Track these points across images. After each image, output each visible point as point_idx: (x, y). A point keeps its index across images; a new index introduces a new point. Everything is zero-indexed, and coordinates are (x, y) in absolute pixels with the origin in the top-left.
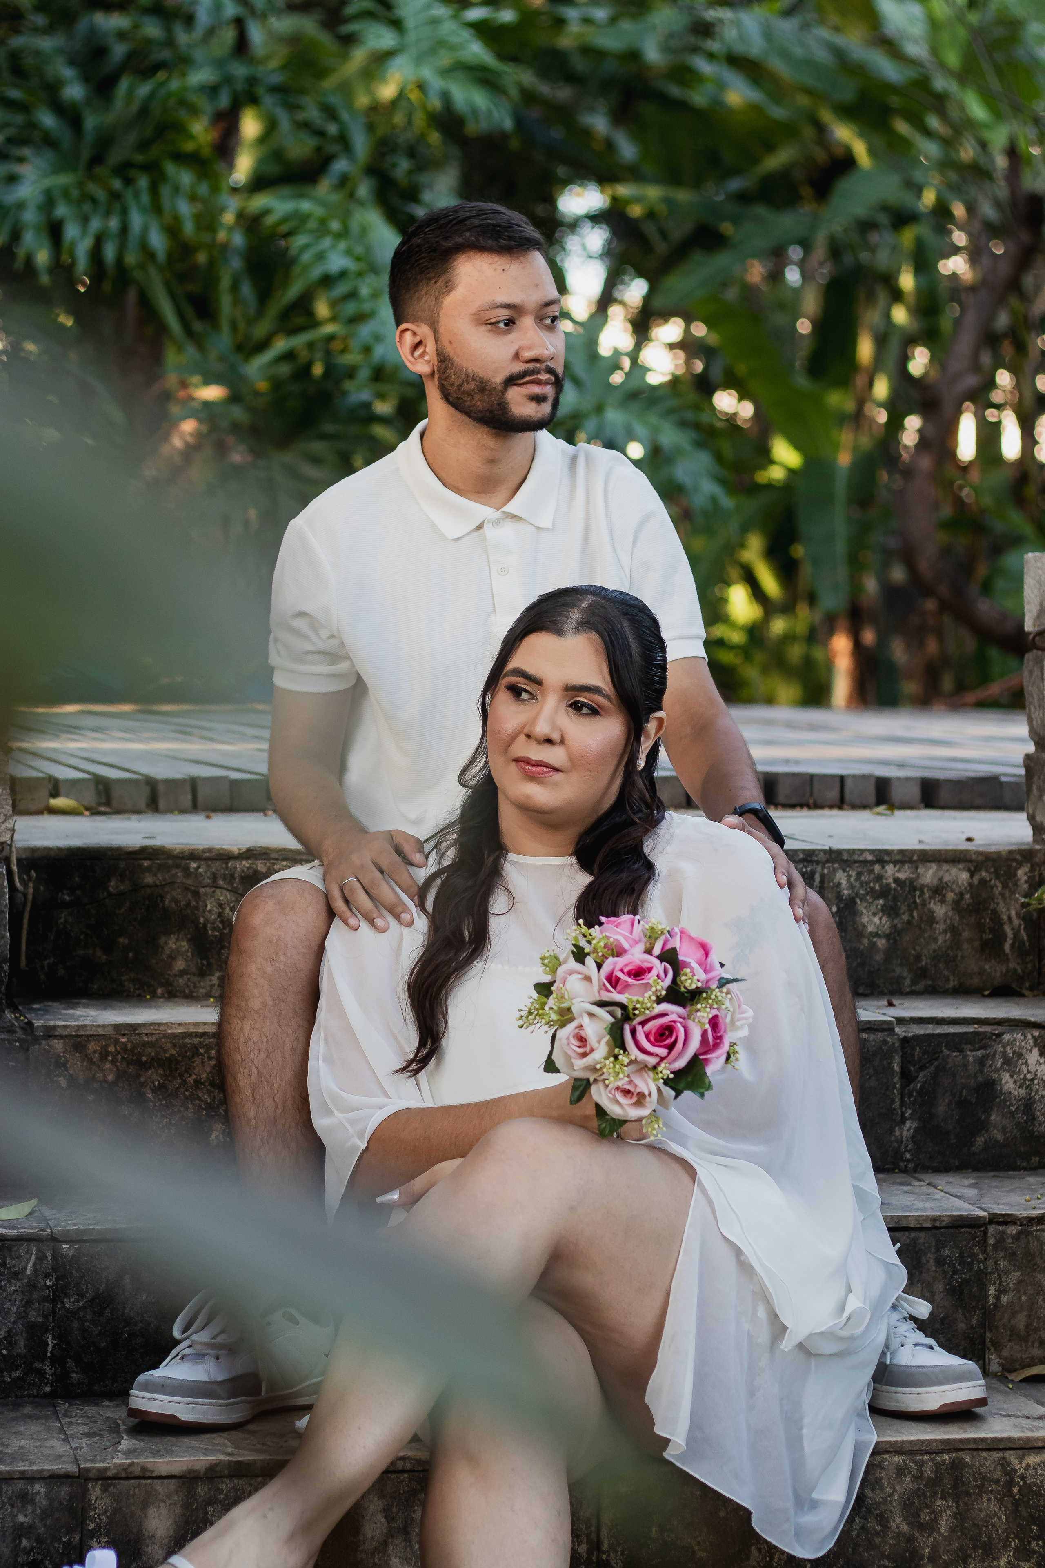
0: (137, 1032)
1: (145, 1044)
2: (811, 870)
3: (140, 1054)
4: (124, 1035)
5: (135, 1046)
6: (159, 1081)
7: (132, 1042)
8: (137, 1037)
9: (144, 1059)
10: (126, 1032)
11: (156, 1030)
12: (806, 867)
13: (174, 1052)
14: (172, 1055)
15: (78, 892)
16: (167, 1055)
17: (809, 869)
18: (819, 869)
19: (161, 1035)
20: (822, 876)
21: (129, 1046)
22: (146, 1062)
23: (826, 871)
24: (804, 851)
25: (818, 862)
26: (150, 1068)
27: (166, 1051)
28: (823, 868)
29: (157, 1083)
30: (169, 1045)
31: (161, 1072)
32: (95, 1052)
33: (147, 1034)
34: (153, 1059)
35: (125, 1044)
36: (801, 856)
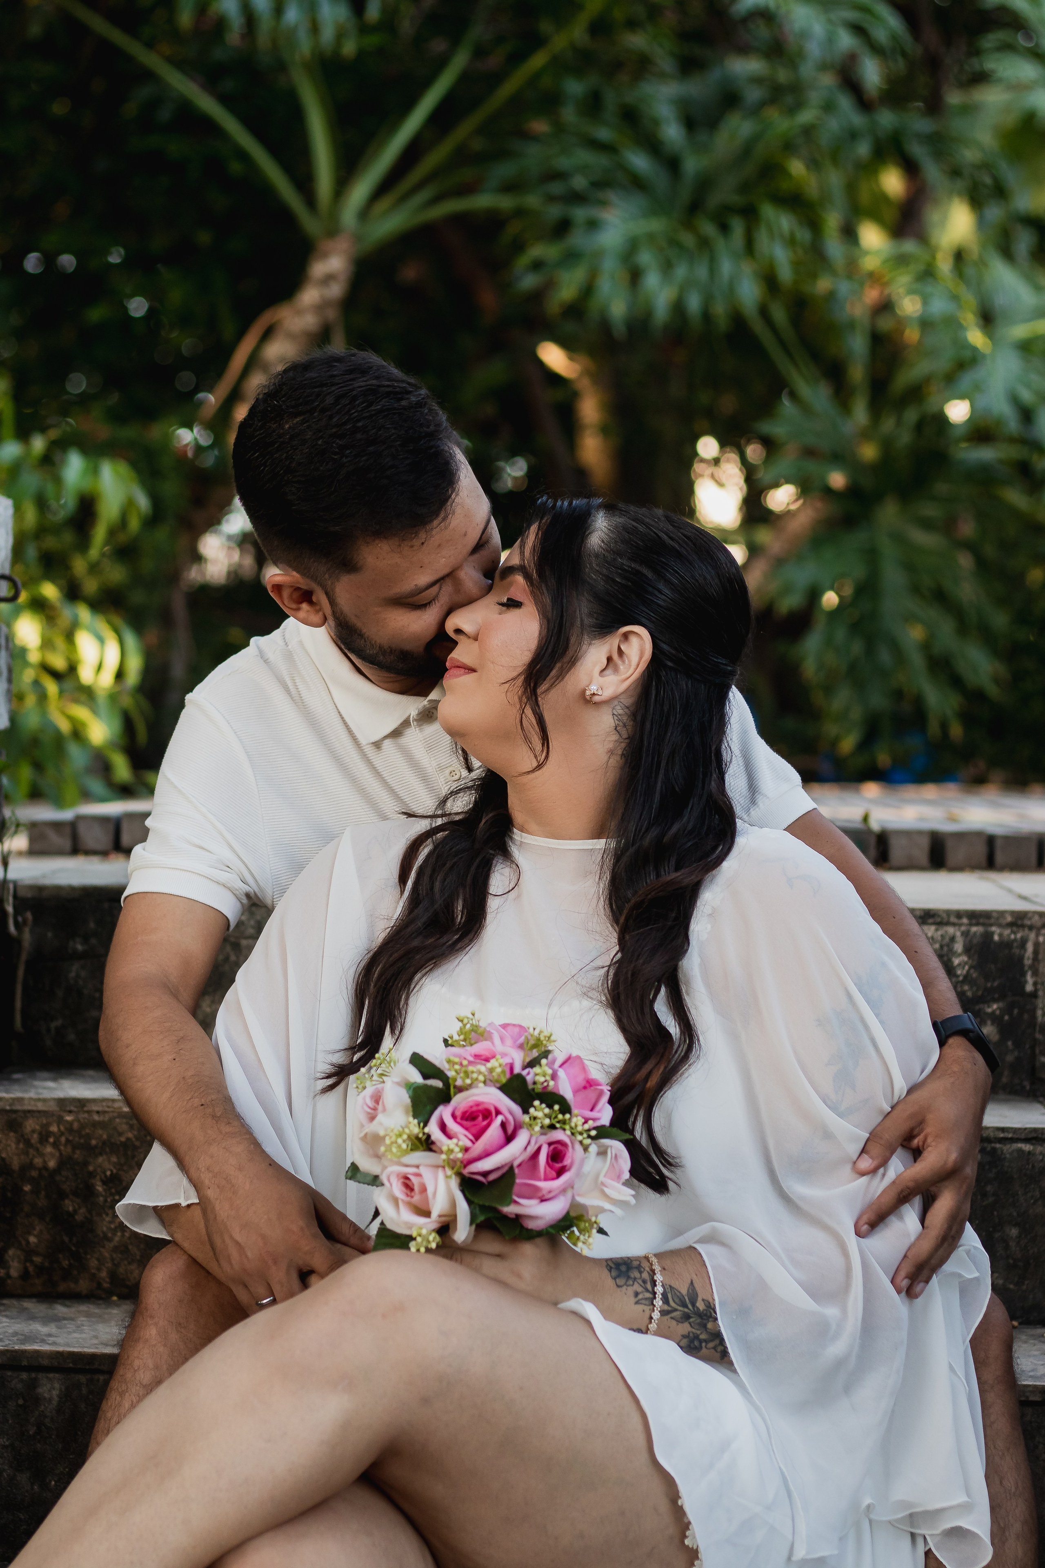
0: (85, 1109)
1: (95, 1125)
2: (1022, 938)
3: (88, 1137)
4: (70, 1112)
5: (82, 1127)
6: (112, 1171)
7: (79, 1121)
8: (86, 1115)
9: (94, 1142)
10: (72, 1108)
11: (108, 1107)
12: (1015, 933)
13: (130, 1135)
14: (128, 1139)
15: (93, 941)
16: (123, 1139)
17: (1019, 936)
18: (1032, 936)
19: (115, 1114)
20: (1037, 945)
21: (76, 1126)
22: (96, 1147)
23: (1041, 939)
24: (1013, 913)
25: (1031, 928)
26: (101, 1154)
27: (120, 1134)
28: (1037, 935)
29: (108, 1173)
30: (125, 1127)
31: (114, 1159)
32: (33, 1131)
33: (98, 1112)
34: (104, 1143)
35: (71, 1123)
36: (1009, 919)
